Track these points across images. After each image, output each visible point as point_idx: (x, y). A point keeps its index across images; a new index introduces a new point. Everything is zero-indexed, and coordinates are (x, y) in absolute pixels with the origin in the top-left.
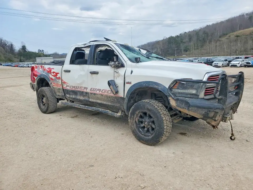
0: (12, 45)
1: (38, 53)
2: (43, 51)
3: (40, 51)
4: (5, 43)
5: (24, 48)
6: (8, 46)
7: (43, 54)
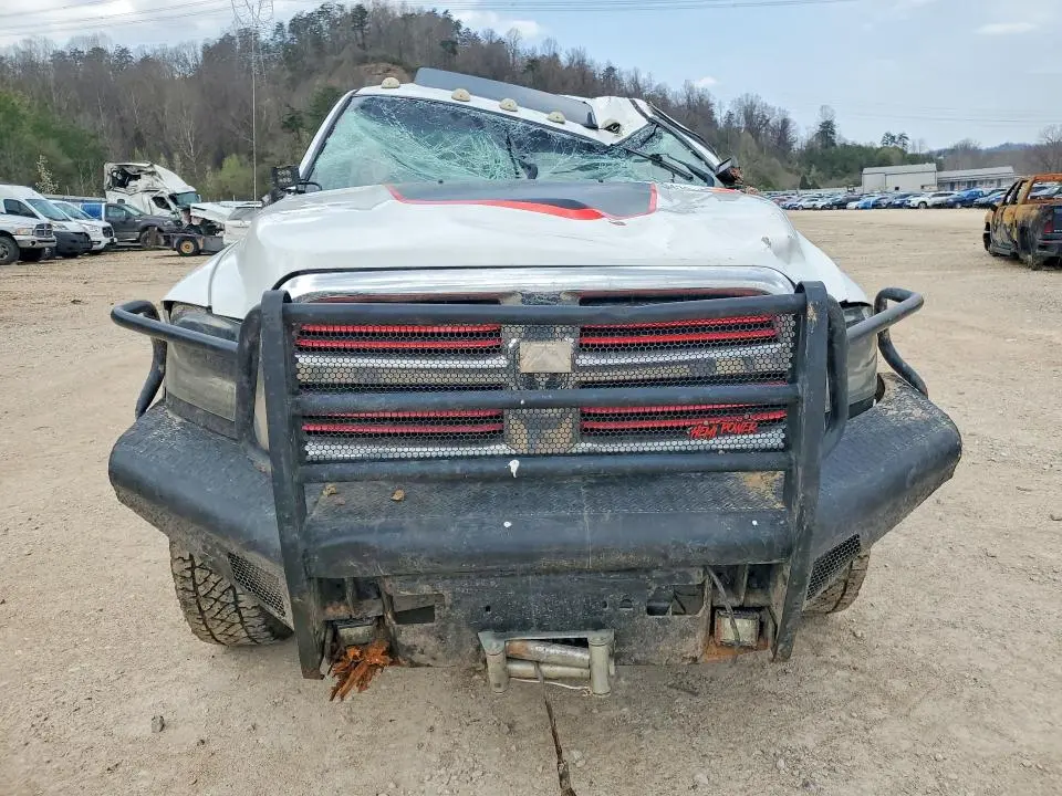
0: (785, 123)
1: (878, 150)
2: (902, 137)
3: (893, 138)
4: (764, 116)
5: (827, 129)
6: (773, 131)
7: (903, 152)
